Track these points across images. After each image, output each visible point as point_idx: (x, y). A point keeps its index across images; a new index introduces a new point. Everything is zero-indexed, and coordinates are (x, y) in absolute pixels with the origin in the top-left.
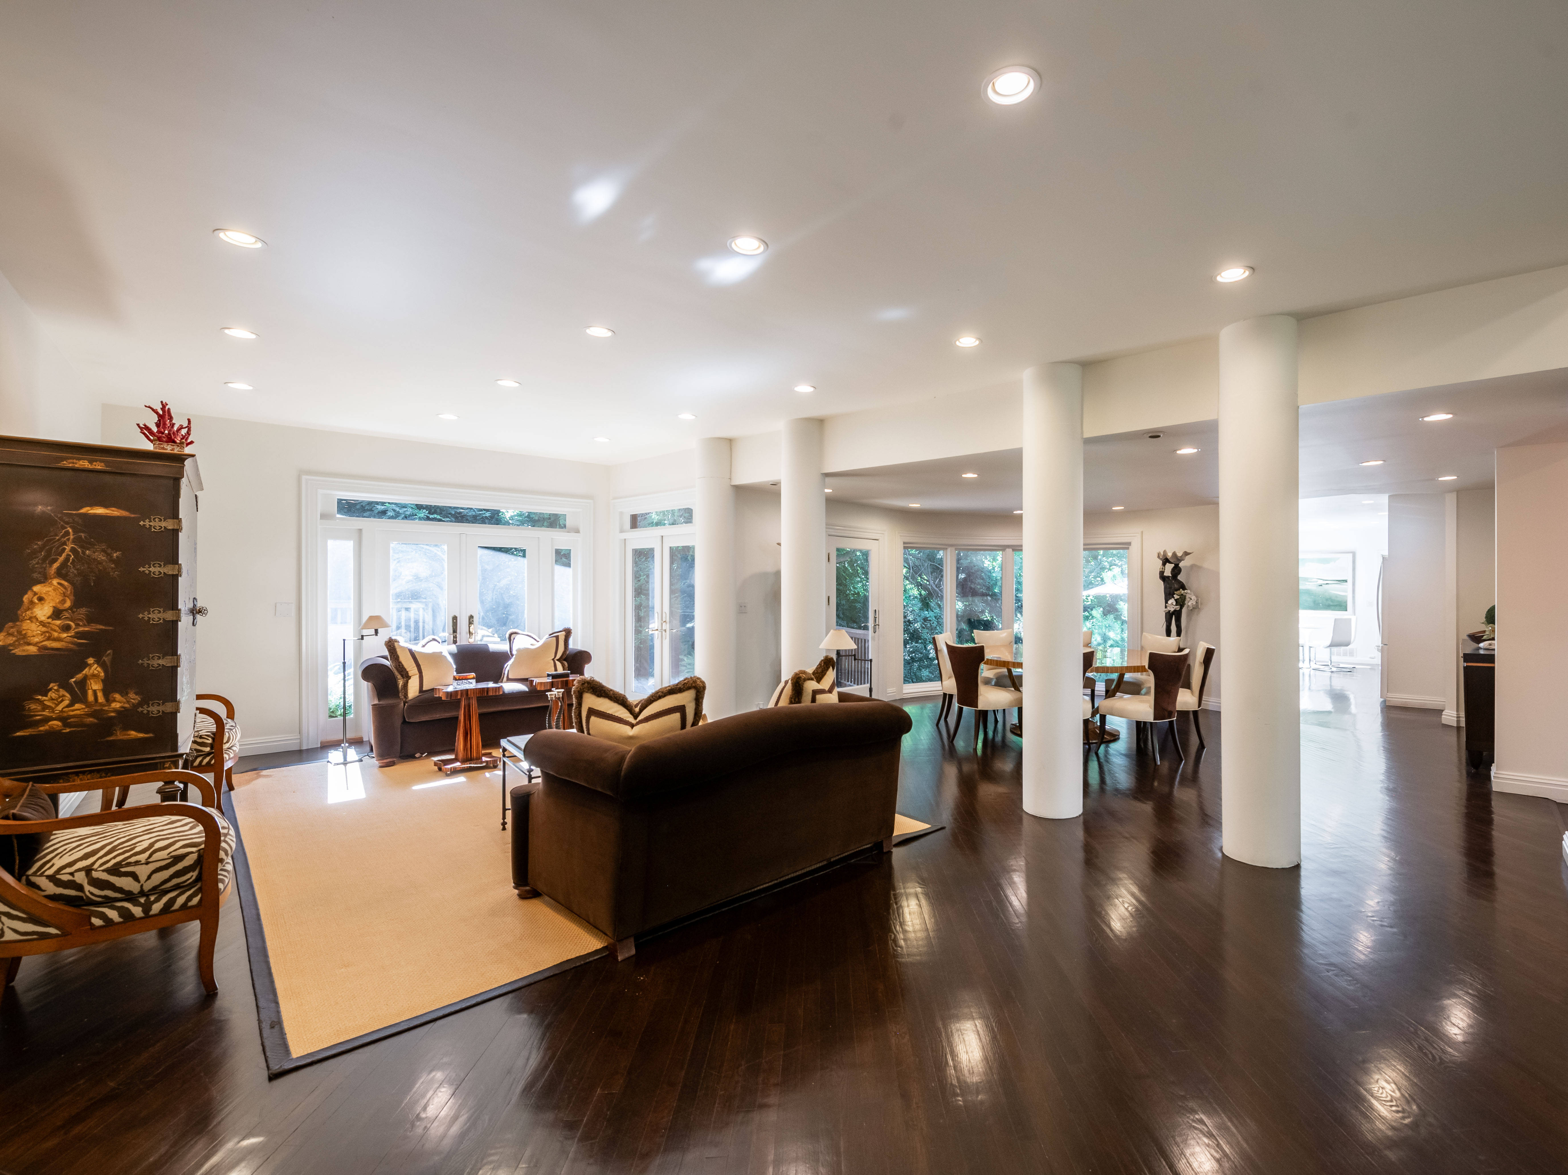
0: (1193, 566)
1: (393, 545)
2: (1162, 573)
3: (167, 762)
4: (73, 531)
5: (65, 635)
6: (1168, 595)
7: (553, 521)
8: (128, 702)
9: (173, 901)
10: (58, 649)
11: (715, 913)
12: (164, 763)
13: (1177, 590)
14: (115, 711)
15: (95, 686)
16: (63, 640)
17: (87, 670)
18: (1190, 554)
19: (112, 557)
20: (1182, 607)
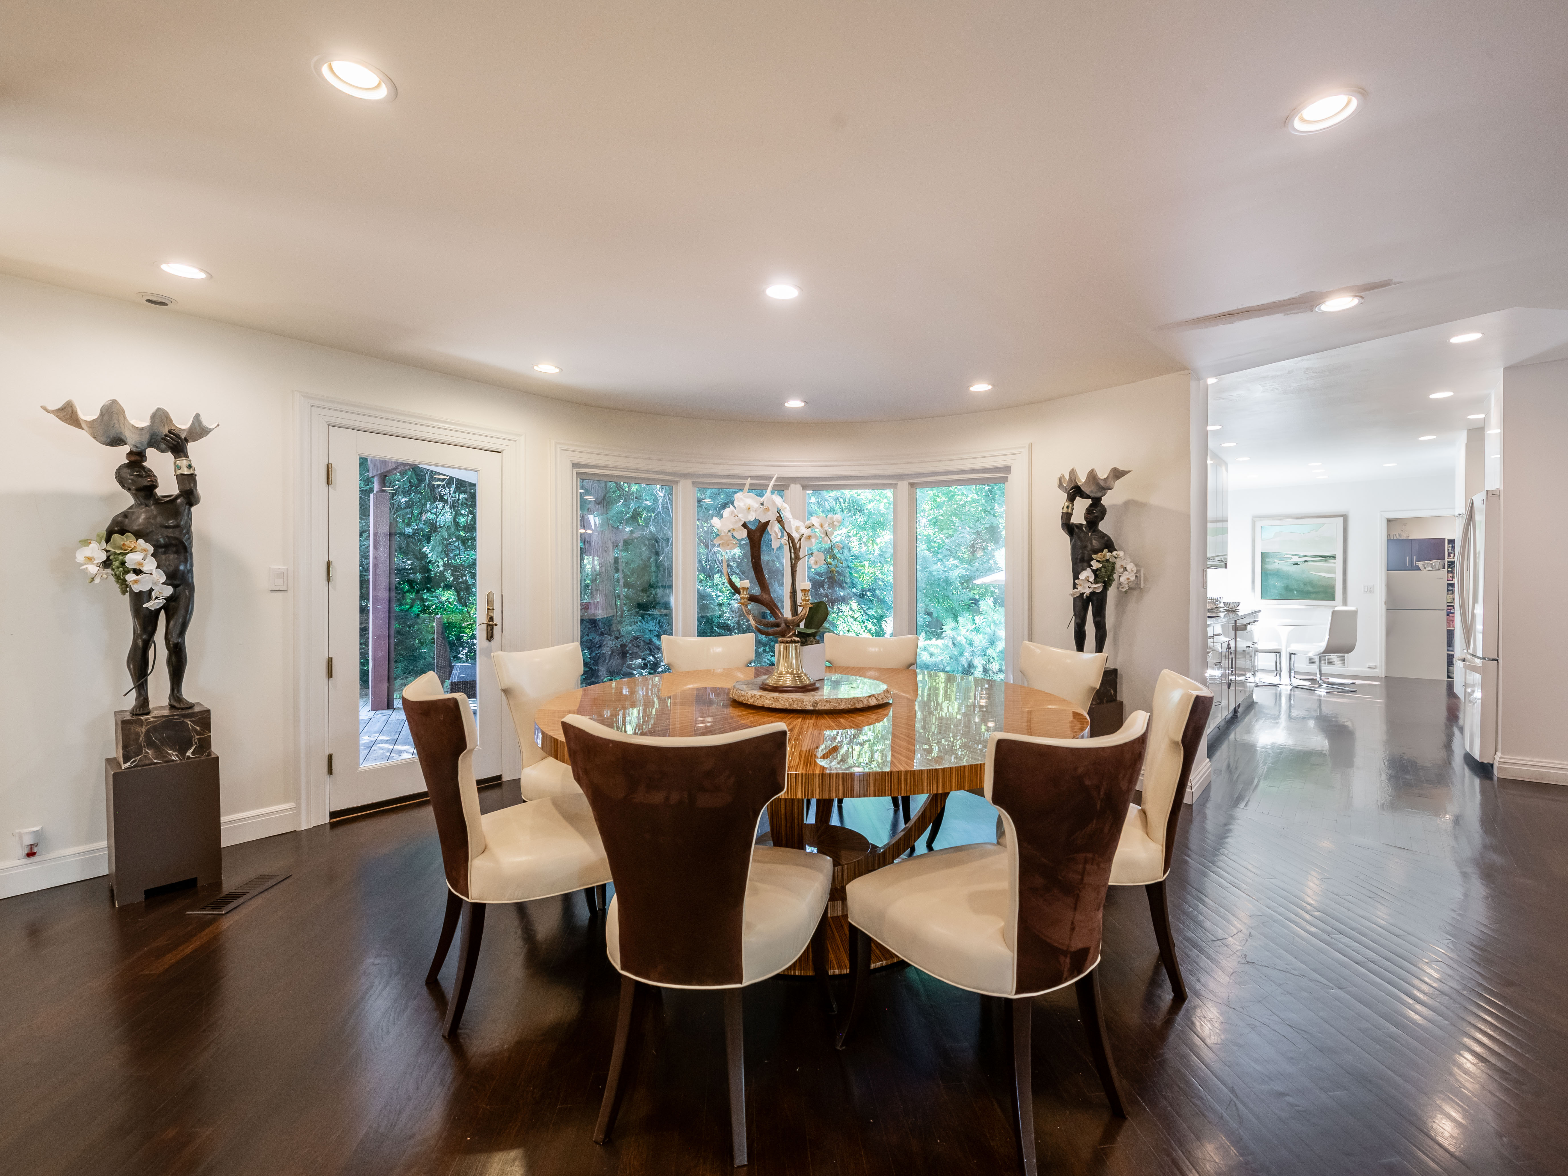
0: (1128, 504)
2: (1067, 517)
6: (1080, 561)
13: (1096, 552)
18: (1124, 473)
20: (1106, 585)
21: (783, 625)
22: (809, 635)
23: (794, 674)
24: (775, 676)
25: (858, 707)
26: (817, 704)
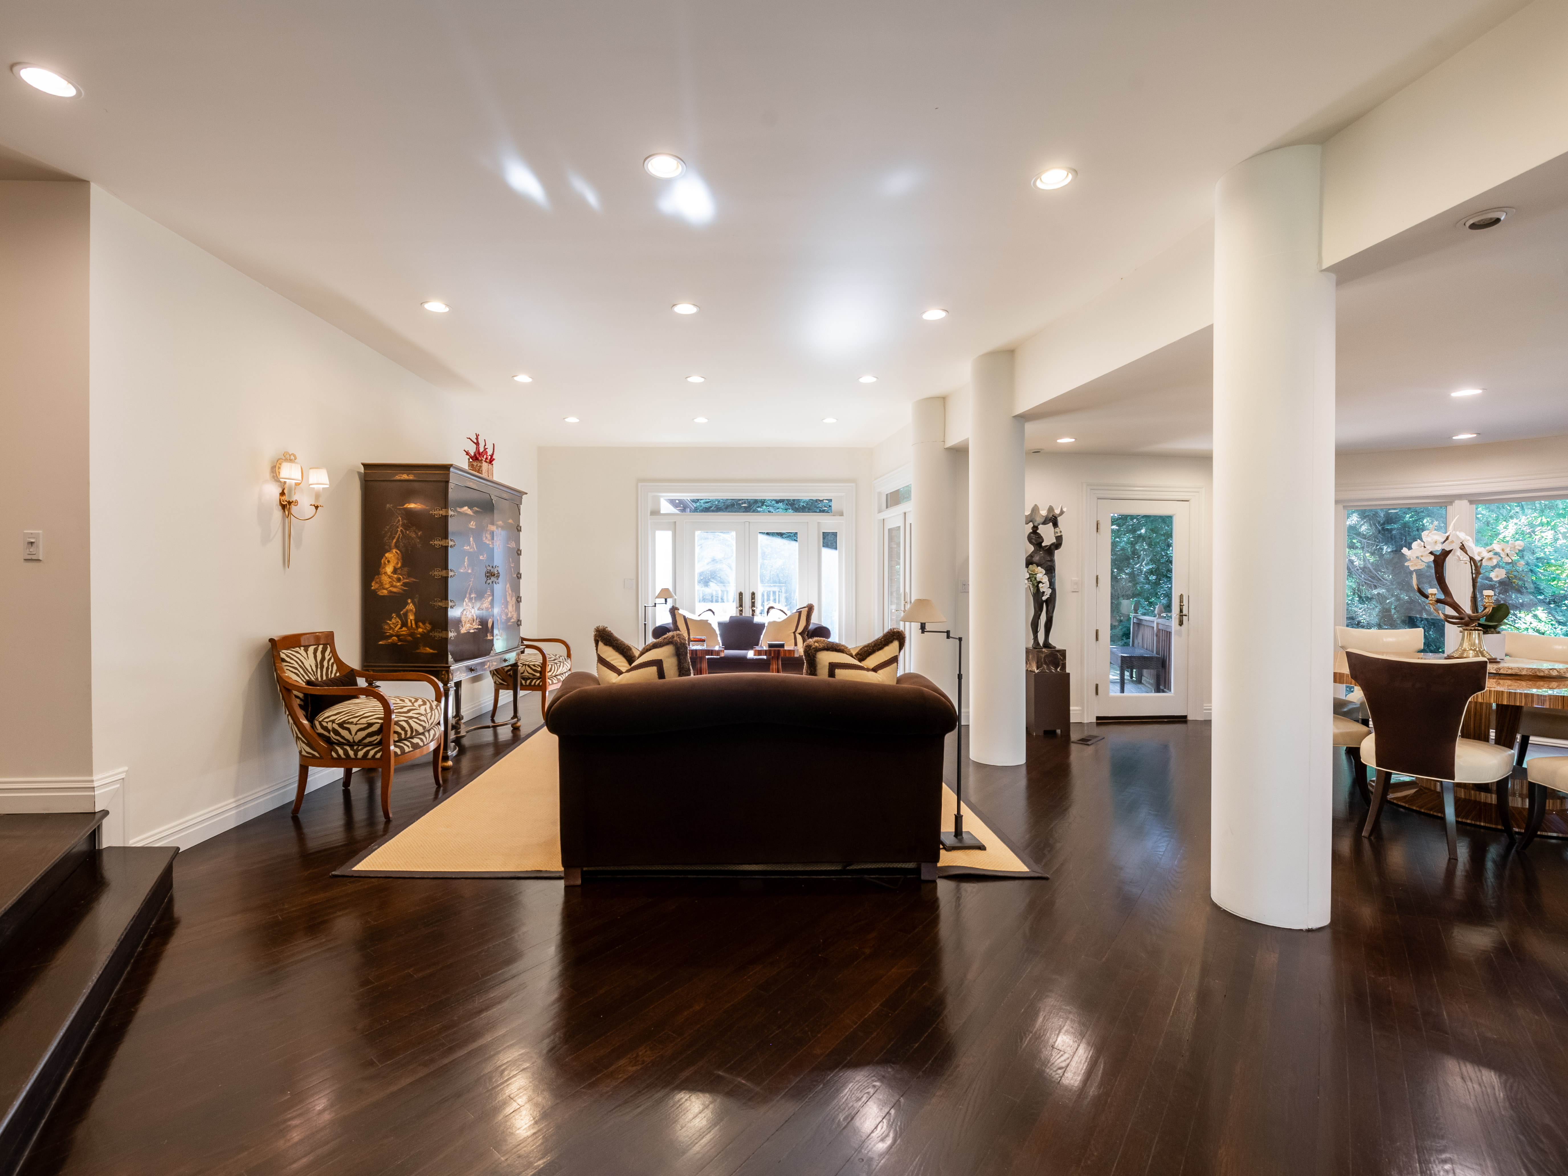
1: (697, 533)
3: (444, 670)
4: (402, 519)
5: (398, 584)
7: (813, 507)
8: (426, 629)
9: (368, 752)
10: (395, 593)
11: (680, 876)
12: (442, 671)
14: (420, 634)
15: (411, 617)
16: (398, 587)
17: (407, 606)
19: (418, 535)
21: (1467, 619)
22: (1490, 627)
23: (1477, 651)
24: (1460, 651)
25: (1539, 675)
26: (1500, 669)
